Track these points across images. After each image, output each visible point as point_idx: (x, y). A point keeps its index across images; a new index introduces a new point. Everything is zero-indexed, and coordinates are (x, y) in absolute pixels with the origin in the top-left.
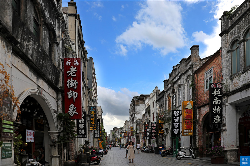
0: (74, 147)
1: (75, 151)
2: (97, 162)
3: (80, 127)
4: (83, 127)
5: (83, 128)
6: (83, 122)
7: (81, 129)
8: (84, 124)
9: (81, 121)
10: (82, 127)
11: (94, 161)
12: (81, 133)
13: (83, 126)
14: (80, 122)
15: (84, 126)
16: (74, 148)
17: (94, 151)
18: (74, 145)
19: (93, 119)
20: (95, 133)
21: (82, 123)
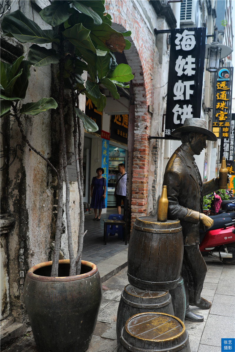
0: (151, 178)
1: (154, 196)
2: (230, 255)
3: (179, 95)
4: (190, 92)
5: (188, 98)
6: (190, 72)
7: (181, 103)
8: (192, 83)
9: (184, 70)
10: (184, 94)
11: (220, 248)
12: (179, 118)
13: (188, 88)
14: (180, 73)
15: (192, 87)
16: (151, 183)
17: (217, 200)
18: (152, 168)
19: (223, 104)
20: (222, 151)
21: (185, 78)
